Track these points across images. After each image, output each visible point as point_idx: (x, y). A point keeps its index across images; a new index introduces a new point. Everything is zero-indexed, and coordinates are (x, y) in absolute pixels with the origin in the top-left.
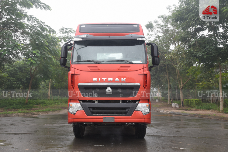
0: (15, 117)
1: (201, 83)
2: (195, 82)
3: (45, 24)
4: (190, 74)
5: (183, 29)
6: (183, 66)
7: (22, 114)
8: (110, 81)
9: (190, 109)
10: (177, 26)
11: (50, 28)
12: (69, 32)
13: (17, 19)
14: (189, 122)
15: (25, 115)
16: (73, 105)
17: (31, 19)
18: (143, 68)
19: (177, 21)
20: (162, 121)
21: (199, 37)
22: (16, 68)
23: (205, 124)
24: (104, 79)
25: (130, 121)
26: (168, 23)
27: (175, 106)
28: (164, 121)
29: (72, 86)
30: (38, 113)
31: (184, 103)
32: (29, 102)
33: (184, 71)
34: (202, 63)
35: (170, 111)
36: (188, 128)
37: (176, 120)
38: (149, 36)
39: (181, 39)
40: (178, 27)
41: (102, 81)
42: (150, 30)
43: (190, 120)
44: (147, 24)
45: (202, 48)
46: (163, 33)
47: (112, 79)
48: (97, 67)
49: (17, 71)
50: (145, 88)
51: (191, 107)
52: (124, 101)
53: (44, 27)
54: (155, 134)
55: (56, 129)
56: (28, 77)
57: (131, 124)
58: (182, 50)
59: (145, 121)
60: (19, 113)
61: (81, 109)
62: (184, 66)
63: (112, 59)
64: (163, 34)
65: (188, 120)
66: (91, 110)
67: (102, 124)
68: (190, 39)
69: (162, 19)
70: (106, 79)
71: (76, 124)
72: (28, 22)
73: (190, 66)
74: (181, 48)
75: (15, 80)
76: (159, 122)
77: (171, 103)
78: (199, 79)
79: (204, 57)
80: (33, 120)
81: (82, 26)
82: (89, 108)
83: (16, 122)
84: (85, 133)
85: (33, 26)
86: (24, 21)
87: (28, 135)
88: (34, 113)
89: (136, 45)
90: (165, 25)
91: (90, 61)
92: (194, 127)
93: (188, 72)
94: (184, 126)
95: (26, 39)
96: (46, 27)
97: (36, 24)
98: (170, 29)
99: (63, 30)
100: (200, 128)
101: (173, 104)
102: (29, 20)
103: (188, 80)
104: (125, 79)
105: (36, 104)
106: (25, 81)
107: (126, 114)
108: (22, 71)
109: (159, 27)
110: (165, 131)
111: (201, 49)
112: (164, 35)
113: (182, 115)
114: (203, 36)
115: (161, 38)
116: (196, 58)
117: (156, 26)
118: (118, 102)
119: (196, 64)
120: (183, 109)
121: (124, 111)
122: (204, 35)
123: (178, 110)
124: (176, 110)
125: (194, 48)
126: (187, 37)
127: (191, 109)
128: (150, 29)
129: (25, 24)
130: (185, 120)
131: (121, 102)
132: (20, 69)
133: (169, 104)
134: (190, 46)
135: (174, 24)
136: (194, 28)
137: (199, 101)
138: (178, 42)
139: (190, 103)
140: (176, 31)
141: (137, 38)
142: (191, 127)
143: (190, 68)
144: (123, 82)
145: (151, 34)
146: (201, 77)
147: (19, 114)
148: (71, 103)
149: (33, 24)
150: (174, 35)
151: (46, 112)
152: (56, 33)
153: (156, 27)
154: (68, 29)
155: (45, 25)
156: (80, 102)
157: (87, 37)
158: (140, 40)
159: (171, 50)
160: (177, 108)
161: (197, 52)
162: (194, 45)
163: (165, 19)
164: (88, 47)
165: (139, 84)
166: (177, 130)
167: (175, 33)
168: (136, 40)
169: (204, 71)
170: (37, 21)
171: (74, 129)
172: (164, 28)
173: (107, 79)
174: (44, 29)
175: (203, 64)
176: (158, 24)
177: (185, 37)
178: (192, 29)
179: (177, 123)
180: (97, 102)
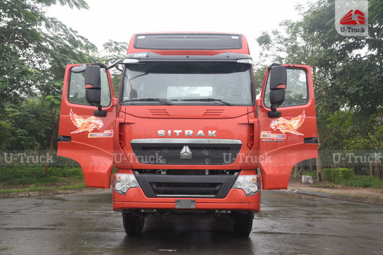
0: (23, 199)
1: (354, 140)
2: (343, 139)
3: (77, 34)
4: (333, 124)
5: (323, 45)
6: (321, 111)
7: (37, 193)
8: (188, 135)
9: (333, 186)
10: (313, 39)
11: (88, 42)
12: (121, 49)
13: (27, 23)
14: (330, 209)
15: (42, 195)
16: (121, 178)
17: (52, 25)
18: (248, 114)
19: (311, 31)
20: (283, 206)
21: (351, 59)
22: (27, 112)
23: (359, 212)
24: (178, 132)
25: (223, 207)
26: (297, 35)
27: (307, 181)
28: (285, 206)
29: (120, 143)
30: (66, 192)
31: (322, 175)
32: (51, 172)
33: (323, 119)
34: (356, 106)
35: (297, 189)
36: (328, 220)
37: (308, 205)
38: (263, 58)
39: (319, 62)
40: (313, 41)
41: (174, 136)
42: (265, 48)
43: (333, 205)
44: (260, 36)
45: (356, 78)
46: (288, 52)
47: (191, 132)
48: (165, 110)
49: (28, 116)
50: (250, 149)
51: (334, 182)
52: (212, 172)
53: (77, 39)
54: (268, 230)
55: (94, 220)
56: (48, 128)
57: (225, 212)
58: (320, 83)
59: (250, 208)
60: (31, 191)
61: (136, 184)
62: (323, 111)
63: (192, 97)
64: (287, 55)
65: (329, 205)
66: (155, 187)
67: (173, 212)
68: (336, 63)
69: (286, 27)
70: (181, 131)
71: (127, 212)
72: (47, 31)
73: (333, 111)
74: (318, 79)
75: (24, 133)
76: (277, 209)
77: (299, 176)
78: (350, 133)
79: (359, 95)
80: (55, 204)
81: (139, 37)
82: (150, 183)
83: (24, 208)
84: (144, 226)
85: (56, 38)
86: (40, 27)
87: (42, 231)
88: (58, 191)
89: (236, 72)
90: (291, 39)
91: (152, 100)
92: (339, 218)
93: (330, 122)
94: (320, 216)
95: (44, 60)
96: (80, 39)
97: (62, 33)
98: (299, 45)
99: (110, 45)
100: (349, 219)
101: (303, 177)
102: (48, 26)
103: (330, 136)
104: (214, 132)
105: (63, 176)
106: (44, 135)
107: (216, 195)
108: (37, 117)
109: (281, 42)
110: (286, 225)
111: (353, 81)
112: (289, 56)
113: (319, 196)
114: (358, 57)
115: (283, 61)
116: (346, 96)
117: (275, 40)
118: (202, 172)
119: (345, 107)
120: (321, 185)
121: (212, 189)
122: (360, 55)
123: (311, 188)
124: (309, 188)
125: (341, 78)
126: (329, 60)
127: (335, 186)
128: (265, 45)
129: (42, 33)
130: (323, 206)
131: (207, 174)
132: (34, 113)
133: (297, 177)
134: (335, 76)
135: (307, 37)
136: (343, 43)
137: (350, 172)
138: (314, 69)
139: (333, 175)
140: (310, 48)
141: (238, 59)
142: (333, 218)
143: (334, 114)
144: (212, 137)
145: (266, 55)
146: (353, 131)
147: (31, 193)
148: (118, 175)
149: (56, 34)
150: (307, 57)
151: (80, 189)
152: (99, 51)
153: (275, 42)
154: (120, 44)
155: (77, 36)
156: (134, 173)
157: (147, 56)
158: (242, 64)
159: (302, 82)
160: (310, 184)
161: (347, 85)
162: (342, 73)
163: (292, 27)
164: (150, 75)
165: (240, 142)
166: (308, 222)
167: (309, 52)
168: (236, 63)
169: (358, 120)
170: (64, 28)
171: (124, 221)
172: (289, 44)
173: (184, 132)
174: (76, 44)
175: (357, 108)
176: (279, 37)
177: (326, 60)
178: (339, 46)
179: (308, 211)
180: (165, 173)
